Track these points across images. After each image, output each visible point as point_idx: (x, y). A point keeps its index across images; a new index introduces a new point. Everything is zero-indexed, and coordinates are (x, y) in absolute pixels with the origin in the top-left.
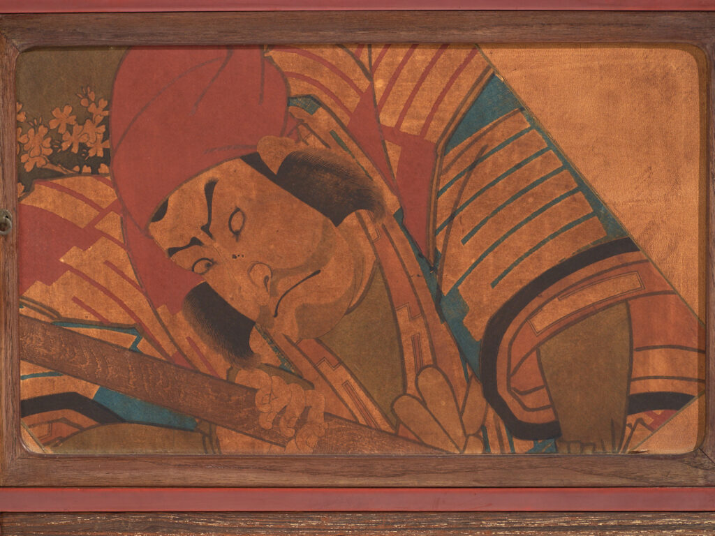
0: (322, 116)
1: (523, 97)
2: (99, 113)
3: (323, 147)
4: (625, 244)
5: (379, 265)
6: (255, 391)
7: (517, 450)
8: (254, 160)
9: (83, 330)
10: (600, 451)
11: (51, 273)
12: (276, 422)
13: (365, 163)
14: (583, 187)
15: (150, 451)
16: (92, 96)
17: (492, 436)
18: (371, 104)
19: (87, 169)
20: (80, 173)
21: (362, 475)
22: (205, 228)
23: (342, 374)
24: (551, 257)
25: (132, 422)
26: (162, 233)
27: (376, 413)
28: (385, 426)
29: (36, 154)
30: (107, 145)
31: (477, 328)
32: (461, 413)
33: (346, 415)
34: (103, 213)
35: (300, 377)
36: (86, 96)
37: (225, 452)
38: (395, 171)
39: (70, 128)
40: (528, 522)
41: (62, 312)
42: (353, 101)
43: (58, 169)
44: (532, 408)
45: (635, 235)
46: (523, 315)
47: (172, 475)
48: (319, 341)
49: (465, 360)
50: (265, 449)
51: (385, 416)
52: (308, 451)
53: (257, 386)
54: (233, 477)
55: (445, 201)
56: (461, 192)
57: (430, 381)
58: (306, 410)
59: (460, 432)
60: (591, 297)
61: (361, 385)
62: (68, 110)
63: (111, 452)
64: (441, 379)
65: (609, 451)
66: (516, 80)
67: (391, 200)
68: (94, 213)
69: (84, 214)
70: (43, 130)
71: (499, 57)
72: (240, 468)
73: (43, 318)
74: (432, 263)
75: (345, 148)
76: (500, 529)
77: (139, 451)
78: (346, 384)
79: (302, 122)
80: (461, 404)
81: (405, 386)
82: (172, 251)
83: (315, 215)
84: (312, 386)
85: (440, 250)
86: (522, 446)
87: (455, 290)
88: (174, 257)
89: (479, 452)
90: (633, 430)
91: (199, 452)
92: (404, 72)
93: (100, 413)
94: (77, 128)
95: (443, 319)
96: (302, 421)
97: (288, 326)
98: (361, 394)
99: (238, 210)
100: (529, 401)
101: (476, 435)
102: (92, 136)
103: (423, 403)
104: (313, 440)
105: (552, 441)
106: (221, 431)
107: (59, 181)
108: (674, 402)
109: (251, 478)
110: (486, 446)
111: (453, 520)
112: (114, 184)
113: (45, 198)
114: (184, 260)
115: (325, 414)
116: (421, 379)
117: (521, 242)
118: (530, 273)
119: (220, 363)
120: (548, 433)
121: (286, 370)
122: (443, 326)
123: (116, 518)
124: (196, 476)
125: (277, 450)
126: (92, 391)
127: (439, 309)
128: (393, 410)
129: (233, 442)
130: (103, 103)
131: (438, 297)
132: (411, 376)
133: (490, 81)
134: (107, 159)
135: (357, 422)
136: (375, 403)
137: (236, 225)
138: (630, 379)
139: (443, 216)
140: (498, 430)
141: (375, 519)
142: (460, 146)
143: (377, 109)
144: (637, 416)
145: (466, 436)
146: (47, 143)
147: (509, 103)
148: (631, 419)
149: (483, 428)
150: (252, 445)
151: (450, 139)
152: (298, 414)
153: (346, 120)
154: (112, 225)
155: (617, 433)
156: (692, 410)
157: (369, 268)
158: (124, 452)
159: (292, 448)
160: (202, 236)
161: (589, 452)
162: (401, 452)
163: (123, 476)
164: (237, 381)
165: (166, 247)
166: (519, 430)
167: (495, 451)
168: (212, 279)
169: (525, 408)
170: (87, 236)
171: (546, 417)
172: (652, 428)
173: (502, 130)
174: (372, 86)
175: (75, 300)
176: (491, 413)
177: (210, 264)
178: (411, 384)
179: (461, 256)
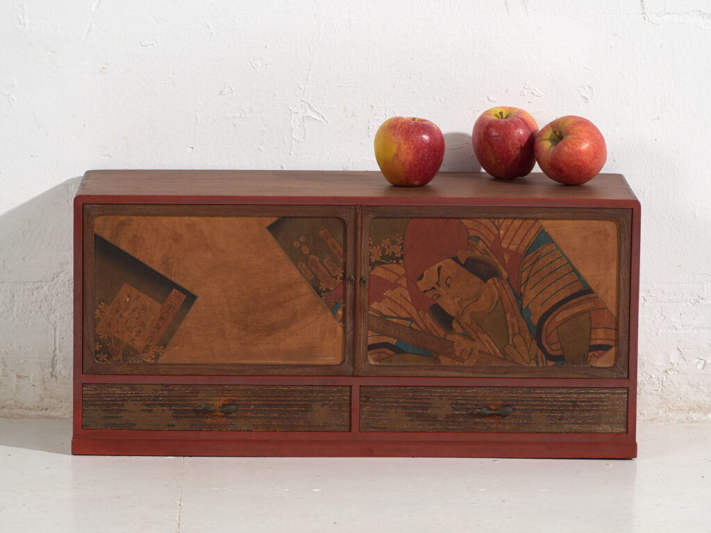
0: (481, 244)
1: (553, 238)
2: (400, 242)
3: (480, 254)
4: (589, 291)
5: (500, 297)
6: (453, 342)
7: (549, 365)
8: (456, 259)
9: (391, 320)
10: (579, 365)
11: (380, 298)
12: (461, 354)
13: (496, 260)
14: (575, 270)
15: (415, 364)
16: (397, 235)
17: (539, 359)
18: (498, 239)
19: (394, 261)
20: (392, 263)
21: (492, 373)
22: (437, 283)
23: (486, 337)
24: (563, 295)
25: (408, 353)
26: (421, 285)
27: (498, 351)
28: (501, 356)
29: (377, 255)
30: (402, 253)
31: (535, 321)
33: (487, 351)
34: (400, 277)
35: (470, 337)
36: (395, 235)
37: (442, 364)
38: (507, 263)
39: (389, 247)
40: (552, 391)
41: (384, 313)
42: (492, 238)
43: (384, 261)
44: (554, 350)
45: (593, 288)
46: (552, 316)
47: (423, 373)
48: (477, 324)
49: (530, 332)
50: (457, 363)
51: (502, 353)
52: (472, 364)
53: (454, 340)
54: (445, 374)
55: (524, 275)
56: (530, 272)
57: (518, 340)
58: (472, 349)
59: (528, 358)
60: (576, 310)
61: (493, 341)
62: (388, 240)
63: (401, 364)
64: (522, 339)
65: (582, 366)
66: (551, 231)
67: (505, 274)
68: (397, 277)
69: (393, 277)
70: (379, 247)
71: (545, 223)
72: (447, 370)
73: (378, 315)
74: (519, 297)
75: (488, 254)
76: (542, 393)
77: (411, 364)
78: (487, 340)
79: (474, 246)
80: (529, 346)
81: (508, 342)
82: (425, 291)
83: (477, 279)
84: (475, 341)
85: (522, 292)
86: (550, 363)
87: (527, 307)
88: (426, 294)
89: (535, 365)
90: (591, 358)
91: (433, 364)
92: (511, 228)
93: (397, 350)
94: (391, 247)
95: (523, 317)
96: (471, 353)
97: (466, 319)
98: (493, 344)
99: (449, 277)
100: (554, 347)
101: (534, 359)
102: (397, 249)
103: (515, 347)
104: (475, 361)
105: (561, 362)
106: (441, 357)
107: (384, 266)
108: (606, 348)
109: (452, 374)
110: (537, 363)
111: (525, 390)
112: (404, 267)
113: (379, 271)
114: (429, 294)
115: (480, 351)
116: (515, 339)
117: (552, 289)
118: (554, 301)
119: (441, 332)
120: (560, 359)
121: (466, 335)
122: (523, 320)
123: (402, 388)
124: (432, 373)
125: (461, 364)
126: (394, 342)
127: (521, 313)
128: (504, 350)
129: (445, 361)
130: (401, 238)
131: (521, 309)
132: (511, 337)
133: (542, 231)
134: (402, 258)
135: (490, 354)
136: (497, 347)
137: (448, 283)
138: (590, 339)
139: (524, 280)
140: (542, 357)
141: (497, 389)
142: (531, 255)
143: (501, 241)
144: (593, 353)
145: (530, 359)
146: (380, 252)
147: (549, 240)
148: (590, 354)
149: (537, 357)
150: (452, 362)
151: (527, 253)
152: (469, 350)
153: (489, 245)
154: (403, 282)
155: (585, 359)
156: (613, 351)
157: (496, 298)
158: (405, 364)
159: (467, 363)
160: (436, 286)
161: (575, 366)
162: (507, 365)
163: (405, 373)
164: (447, 339)
165: (423, 290)
166: (550, 357)
167: (541, 365)
168: (439, 302)
169: (552, 350)
170: (394, 286)
171: (560, 353)
172: (598, 357)
173: (546, 249)
174: (499, 233)
175: (389, 309)
176: (540, 352)
177: (439, 296)
178: (511, 341)
179: (530, 294)
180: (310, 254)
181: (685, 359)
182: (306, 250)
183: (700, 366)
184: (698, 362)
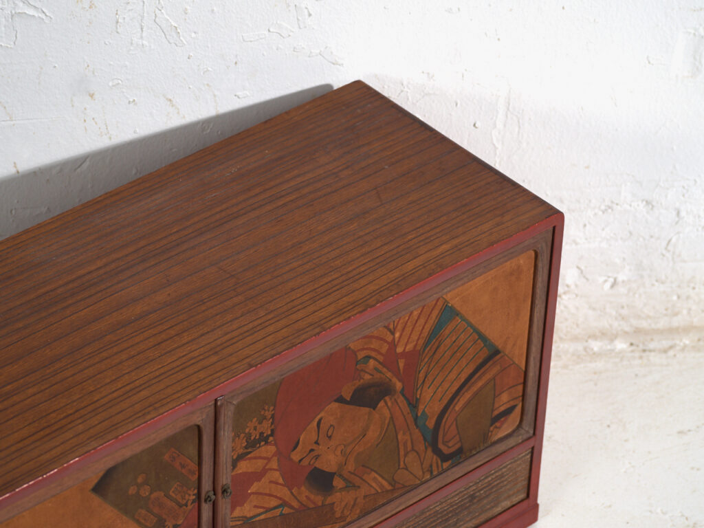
0: (371, 363)
1: (459, 309)
2: (268, 414)
3: (371, 377)
5: (392, 418)
6: (334, 503)
7: (444, 467)
8: (341, 400)
9: (257, 519)
10: (478, 450)
11: (244, 500)
12: (342, 512)
13: (389, 375)
14: (481, 336)
16: (266, 408)
17: (434, 466)
18: (393, 346)
19: (263, 443)
20: (260, 447)
21: (382, 516)
22: (317, 443)
23: (372, 475)
28: (390, 488)
29: (240, 447)
30: (273, 427)
32: (422, 465)
33: (373, 492)
34: (269, 459)
35: (354, 486)
36: (264, 409)
38: (402, 371)
39: (255, 429)
41: (248, 516)
42: (385, 348)
43: (249, 450)
44: (452, 446)
45: (500, 347)
46: (451, 407)
48: (363, 466)
49: (425, 439)
51: (391, 484)
53: (335, 501)
55: (422, 375)
56: (429, 366)
57: (410, 458)
58: (356, 499)
59: (421, 473)
60: (480, 384)
61: (380, 476)
62: (255, 420)
64: (415, 454)
65: (482, 447)
66: (456, 303)
67: (399, 385)
68: (265, 461)
69: (260, 465)
70: (242, 435)
73: (239, 523)
74: (415, 405)
75: (381, 372)
78: (374, 479)
79: (362, 370)
80: (422, 459)
81: (399, 465)
82: (300, 461)
83: (364, 410)
84: (359, 487)
85: (418, 397)
86: (446, 464)
87: (424, 411)
88: (301, 463)
89: (428, 477)
90: (492, 432)
92: (409, 323)
94: (258, 427)
95: (417, 427)
96: (354, 505)
97: (350, 466)
98: (380, 479)
99: (331, 426)
100: (451, 443)
101: (428, 471)
102: (266, 427)
103: (406, 469)
104: (358, 512)
105: (459, 456)
107: (249, 456)
108: (509, 411)
110: (432, 472)
112: (276, 444)
113: (242, 467)
114: (305, 462)
115: (365, 496)
116: (406, 459)
117: (453, 376)
118: (456, 386)
119: (319, 499)
120: (458, 453)
121: (348, 486)
122: (417, 430)
127: (416, 424)
128: (393, 479)
130: (272, 408)
131: (416, 419)
132: (402, 459)
133: (445, 308)
134: (272, 435)
135: (378, 493)
136: (385, 480)
137: (330, 434)
138: (493, 411)
139: (420, 382)
140: (437, 464)
142: (430, 346)
143: (396, 346)
144: (494, 425)
145: (424, 473)
146: (244, 441)
147: (453, 314)
148: (492, 428)
149: (431, 466)
151: (426, 345)
152: (352, 503)
153: (381, 358)
154: (274, 463)
155: (485, 437)
156: (517, 410)
157: (387, 422)
160: (315, 447)
164: (327, 503)
165: (297, 460)
166: (446, 458)
167: (435, 472)
168: (317, 465)
169: (449, 448)
170: (261, 475)
171: (457, 446)
173: (449, 328)
174: (394, 339)
175: (255, 506)
176: (435, 457)
177: (317, 457)
178: (402, 463)
179: (427, 394)
180: (151, 493)
181: (587, 279)
182: (145, 492)
183: (608, 285)
184: (606, 281)
